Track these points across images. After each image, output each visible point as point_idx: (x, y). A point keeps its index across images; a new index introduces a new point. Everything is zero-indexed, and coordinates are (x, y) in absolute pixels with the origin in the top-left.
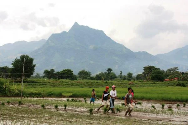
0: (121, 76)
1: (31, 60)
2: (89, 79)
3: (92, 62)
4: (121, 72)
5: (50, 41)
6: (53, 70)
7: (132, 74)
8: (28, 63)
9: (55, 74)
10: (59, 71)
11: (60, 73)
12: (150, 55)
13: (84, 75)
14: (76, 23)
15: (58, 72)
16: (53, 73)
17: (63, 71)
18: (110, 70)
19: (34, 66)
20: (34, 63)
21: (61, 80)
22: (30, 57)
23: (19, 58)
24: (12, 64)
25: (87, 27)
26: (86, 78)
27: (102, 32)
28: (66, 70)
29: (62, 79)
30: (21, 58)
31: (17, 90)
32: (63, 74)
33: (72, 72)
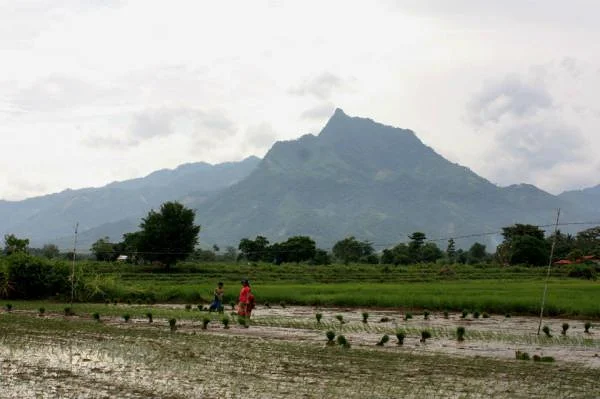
0: (451, 253)
1: (189, 216)
2: (363, 262)
3: (383, 216)
4: (451, 241)
5: (269, 162)
6: (262, 240)
7: (484, 247)
8: (182, 223)
9: (269, 249)
10: (279, 243)
11: (280, 246)
12: (544, 193)
13: (351, 250)
14: (339, 111)
15: (276, 245)
16: (262, 247)
17: (290, 240)
18: (418, 237)
19: (197, 230)
20: (196, 222)
21: (283, 265)
22: (184, 207)
23: (158, 211)
24: (142, 226)
25: (369, 121)
26: (355, 260)
27: (409, 133)
28: (296, 239)
29: (286, 262)
30: (162, 210)
31: (100, 286)
32: (291, 248)
33: (314, 243)
